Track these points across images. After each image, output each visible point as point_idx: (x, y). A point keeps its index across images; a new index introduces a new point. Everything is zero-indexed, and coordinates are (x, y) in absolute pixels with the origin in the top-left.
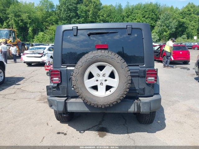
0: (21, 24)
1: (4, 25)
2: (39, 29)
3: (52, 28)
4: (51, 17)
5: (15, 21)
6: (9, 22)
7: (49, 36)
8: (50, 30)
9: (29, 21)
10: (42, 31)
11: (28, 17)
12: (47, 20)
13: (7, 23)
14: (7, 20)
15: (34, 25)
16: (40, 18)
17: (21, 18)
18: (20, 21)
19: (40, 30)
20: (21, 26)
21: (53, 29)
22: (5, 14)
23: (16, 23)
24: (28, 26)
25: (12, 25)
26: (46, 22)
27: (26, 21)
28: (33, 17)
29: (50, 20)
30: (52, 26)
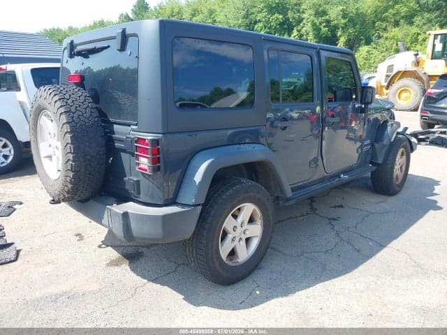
0: (324, 30)
1: (292, 36)
2: (361, 40)
3: (392, 34)
4: (397, 7)
5: (314, 24)
6: (302, 28)
7: (383, 54)
8: (387, 38)
9: (343, 21)
10: (368, 42)
11: (341, 13)
12: (387, 14)
13: (298, 31)
14: (299, 25)
15: (351, 30)
16: (369, 11)
17: (327, 17)
18: (324, 24)
19: (363, 42)
20: (324, 36)
21: (394, 36)
22: (299, 11)
23: (314, 30)
24: (339, 34)
25: (308, 34)
26: (383, 20)
27: (336, 22)
28: (352, 12)
29: (394, 15)
30: (394, 30)
